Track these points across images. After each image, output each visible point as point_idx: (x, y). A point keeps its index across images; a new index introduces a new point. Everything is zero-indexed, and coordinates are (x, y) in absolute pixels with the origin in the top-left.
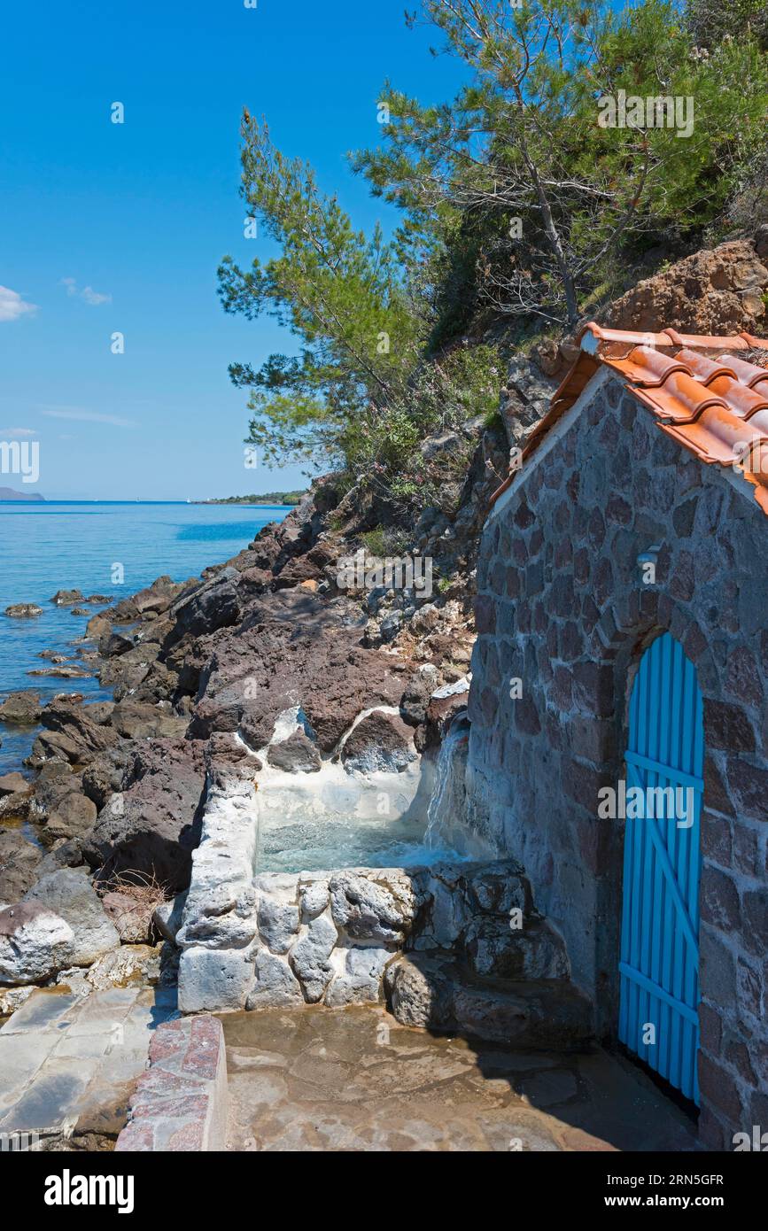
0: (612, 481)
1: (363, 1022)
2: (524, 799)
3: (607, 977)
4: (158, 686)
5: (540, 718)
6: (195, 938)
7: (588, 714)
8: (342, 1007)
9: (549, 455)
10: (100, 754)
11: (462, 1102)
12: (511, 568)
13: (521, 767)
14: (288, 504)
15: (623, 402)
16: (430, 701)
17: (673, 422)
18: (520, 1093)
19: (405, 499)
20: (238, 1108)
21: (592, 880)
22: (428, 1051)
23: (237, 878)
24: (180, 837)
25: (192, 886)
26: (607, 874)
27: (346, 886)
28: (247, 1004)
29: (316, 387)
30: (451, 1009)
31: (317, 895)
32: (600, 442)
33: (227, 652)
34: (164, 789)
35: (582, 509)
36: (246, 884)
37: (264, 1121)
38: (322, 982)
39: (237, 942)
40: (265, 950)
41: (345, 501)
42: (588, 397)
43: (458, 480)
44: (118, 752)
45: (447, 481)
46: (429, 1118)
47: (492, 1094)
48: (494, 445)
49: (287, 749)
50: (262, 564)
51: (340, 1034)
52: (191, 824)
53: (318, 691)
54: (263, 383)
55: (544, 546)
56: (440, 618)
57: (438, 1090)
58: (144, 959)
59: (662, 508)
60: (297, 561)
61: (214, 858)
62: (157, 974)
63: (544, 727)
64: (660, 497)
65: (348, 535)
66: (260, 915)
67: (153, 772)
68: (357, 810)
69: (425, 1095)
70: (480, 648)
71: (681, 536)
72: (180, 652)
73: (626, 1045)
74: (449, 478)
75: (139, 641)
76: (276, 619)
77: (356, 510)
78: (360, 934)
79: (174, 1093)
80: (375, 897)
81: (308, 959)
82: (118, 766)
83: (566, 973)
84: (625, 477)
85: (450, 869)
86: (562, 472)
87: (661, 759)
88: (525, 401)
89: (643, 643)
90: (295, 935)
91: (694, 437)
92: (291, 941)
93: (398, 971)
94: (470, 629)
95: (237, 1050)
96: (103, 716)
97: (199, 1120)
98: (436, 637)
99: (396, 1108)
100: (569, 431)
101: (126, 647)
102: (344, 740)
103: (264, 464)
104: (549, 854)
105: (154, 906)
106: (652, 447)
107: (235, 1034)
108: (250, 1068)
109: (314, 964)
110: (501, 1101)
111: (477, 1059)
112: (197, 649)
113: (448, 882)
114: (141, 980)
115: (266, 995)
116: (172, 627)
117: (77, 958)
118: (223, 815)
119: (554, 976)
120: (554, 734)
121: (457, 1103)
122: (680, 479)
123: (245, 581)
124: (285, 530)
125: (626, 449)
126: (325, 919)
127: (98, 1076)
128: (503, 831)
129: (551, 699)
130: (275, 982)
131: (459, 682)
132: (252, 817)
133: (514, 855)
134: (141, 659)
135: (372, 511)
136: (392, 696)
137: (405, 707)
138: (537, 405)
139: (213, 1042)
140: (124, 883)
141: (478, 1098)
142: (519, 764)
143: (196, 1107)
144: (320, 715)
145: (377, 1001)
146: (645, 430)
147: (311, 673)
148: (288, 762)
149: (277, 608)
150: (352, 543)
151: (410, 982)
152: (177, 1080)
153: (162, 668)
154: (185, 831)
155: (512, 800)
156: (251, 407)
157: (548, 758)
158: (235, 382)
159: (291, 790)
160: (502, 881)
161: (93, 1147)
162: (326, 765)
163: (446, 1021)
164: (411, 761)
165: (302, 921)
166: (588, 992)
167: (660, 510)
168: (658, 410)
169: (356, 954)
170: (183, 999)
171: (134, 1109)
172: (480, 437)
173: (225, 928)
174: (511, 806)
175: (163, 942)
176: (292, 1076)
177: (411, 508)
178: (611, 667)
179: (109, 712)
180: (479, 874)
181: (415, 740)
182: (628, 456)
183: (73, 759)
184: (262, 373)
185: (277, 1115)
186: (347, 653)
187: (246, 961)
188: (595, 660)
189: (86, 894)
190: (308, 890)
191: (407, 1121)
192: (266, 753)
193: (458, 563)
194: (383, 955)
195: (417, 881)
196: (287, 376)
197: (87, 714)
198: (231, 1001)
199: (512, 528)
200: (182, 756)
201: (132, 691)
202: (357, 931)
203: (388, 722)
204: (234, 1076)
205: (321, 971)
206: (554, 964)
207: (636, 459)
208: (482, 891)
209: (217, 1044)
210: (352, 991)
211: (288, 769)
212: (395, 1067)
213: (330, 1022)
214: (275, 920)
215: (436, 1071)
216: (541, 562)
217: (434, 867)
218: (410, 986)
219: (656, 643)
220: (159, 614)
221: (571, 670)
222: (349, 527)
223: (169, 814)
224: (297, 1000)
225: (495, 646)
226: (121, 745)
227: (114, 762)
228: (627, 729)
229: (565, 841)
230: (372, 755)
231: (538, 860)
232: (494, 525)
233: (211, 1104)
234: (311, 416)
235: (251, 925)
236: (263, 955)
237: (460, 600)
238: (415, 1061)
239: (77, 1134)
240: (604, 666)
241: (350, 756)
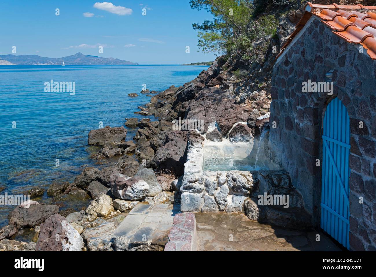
0: (317, 50)
1: (238, 218)
2: (288, 151)
3: (317, 208)
4: (171, 117)
5: (293, 125)
6: (185, 190)
7: (309, 124)
8: (231, 213)
9: (295, 44)
10: (155, 136)
11: (270, 244)
12: (283, 79)
13: (287, 141)
14: (208, 65)
15: (320, 26)
16: (257, 120)
17: (337, 31)
18: (289, 243)
19: (247, 60)
20: (200, 241)
21: (312, 176)
22: (259, 228)
23: (198, 172)
24: (180, 160)
25: (185, 174)
26: (317, 175)
27: (232, 176)
28: (201, 210)
29: (218, 30)
30: (266, 215)
31: (223, 178)
32: (312, 39)
33: (193, 106)
34: (175, 146)
35: (306, 60)
36: (201, 174)
37: (208, 245)
38: (224, 205)
39: (198, 191)
40: (207, 194)
41: (228, 62)
42: (308, 25)
43: (264, 54)
44: (160, 135)
45: (260, 54)
46: (260, 248)
47: (280, 242)
48: (275, 43)
49: (212, 134)
50: (202, 82)
51: (230, 221)
52: (183, 156)
53: (222, 117)
54: (202, 29)
55: (294, 72)
56: (259, 95)
57: (262, 240)
58: (170, 196)
59: (334, 58)
60: (213, 80)
61: (191, 166)
62: (173, 200)
63: (294, 128)
64: (333, 55)
65: (229, 72)
66: (205, 183)
67: (172, 140)
68: (234, 153)
69: (258, 241)
70: (273, 104)
71: (341, 66)
72: (178, 107)
73: (323, 230)
74: (261, 53)
75: (165, 104)
76: (208, 96)
77: (231, 64)
78: (236, 191)
79: (182, 234)
80: (241, 180)
81: (220, 198)
82: (161, 139)
83: (303, 206)
84: (321, 49)
85: (265, 172)
86: (299, 49)
87: (335, 138)
88: (285, 30)
89: (328, 101)
90: (216, 190)
91: (345, 35)
92: (215, 192)
93: (248, 203)
94: (269, 99)
95: (199, 224)
96: (156, 125)
97: (189, 243)
98: (258, 101)
99: (249, 244)
100: (302, 36)
101: (162, 105)
102: (230, 132)
103: (203, 52)
104: (297, 168)
105: (172, 180)
106: (330, 39)
107: (198, 219)
108: (203, 229)
109: (222, 199)
110: (283, 244)
111: (275, 231)
112: (183, 106)
113: (264, 176)
114: (169, 202)
115: (207, 208)
116: (175, 100)
117: (150, 194)
118: (193, 153)
119: (299, 207)
120: (298, 130)
121: (269, 244)
122: (340, 49)
123: (197, 87)
124: (208, 72)
125: (321, 40)
126: (225, 186)
127: (157, 228)
128: (281, 161)
129: (297, 119)
130: (210, 204)
131: (266, 115)
132: (202, 154)
133: (285, 168)
134: (166, 109)
135: (236, 65)
136: (244, 119)
137: (249, 122)
138: (289, 31)
139: (192, 220)
140: (163, 173)
141: (275, 243)
142: (286, 140)
143: (188, 239)
144: (222, 124)
145: (242, 212)
146: (327, 34)
147: (219, 112)
148: (213, 138)
149: (208, 93)
150: (230, 74)
151: (252, 206)
152: (182, 231)
153: (173, 111)
154: (181, 158)
155: (284, 151)
156: (199, 36)
157: (296, 138)
158: (194, 28)
159: (214, 147)
160: (281, 176)
161: (157, 249)
162: (224, 139)
163: (264, 219)
164: (250, 139)
165: (218, 186)
166: (311, 212)
167: (333, 59)
168: (332, 27)
169: (235, 197)
170: (182, 208)
171: (170, 238)
172: (270, 41)
173: (195, 187)
174: (284, 153)
175: (175, 191)
176: (216, 233)
177: (248, 63)
178: (317, 109)
179: (157, 124)
180: (274, 174)
181: (252, 132)
182: (322, 43)
183: (147, 137)
184: (202, 26)
185: (212, 244)
186: (230, 106)
187: (201, 197)
188: (312, 106)
189: (152, 175)
190: (220, 176)
191: (253, 249)
192: (206, 135)
193: (264, 79)
194: (244, 198)
195: (254, 175)
196: (209, 26)
197: (151, 124)
198: (197, 209)
199: (283, 67)
200: (180, 136)
201: (164, 118)
202: (236, 190)
203: (243, 127)
204: (198, 231)
205: (224, 201)
206: (299, 203)
207: (325, 43)
208: (275, 179)
209: (194, 221)
210: (234, 208)
211: (213, 141)
212: (248, 232)
213: (227, 218)
214: (210, 185)
215: (261, 234)
216: (293, 77)
217: (259, 171)
218: (253, 207)
219: (332, 101)
220: (171, 96)
221: (304, 110)
222: (229, 70)
223: (176, 153)
224: (217, 210)
225: (278, 103)
226: (161, 133)
227: (160, 138)
228: (323, 129)
229: (302, 164)
230: (238, 137)
231: (293, 170)
232: (277, 66)
233: (193, 239)
234: (216, 38)
235: (203, 187)
236: (206, 196)
237: (265, 90)
238: (255, 231)
239: (152, 244)
240: (315, 109)
241: (232, 137)
